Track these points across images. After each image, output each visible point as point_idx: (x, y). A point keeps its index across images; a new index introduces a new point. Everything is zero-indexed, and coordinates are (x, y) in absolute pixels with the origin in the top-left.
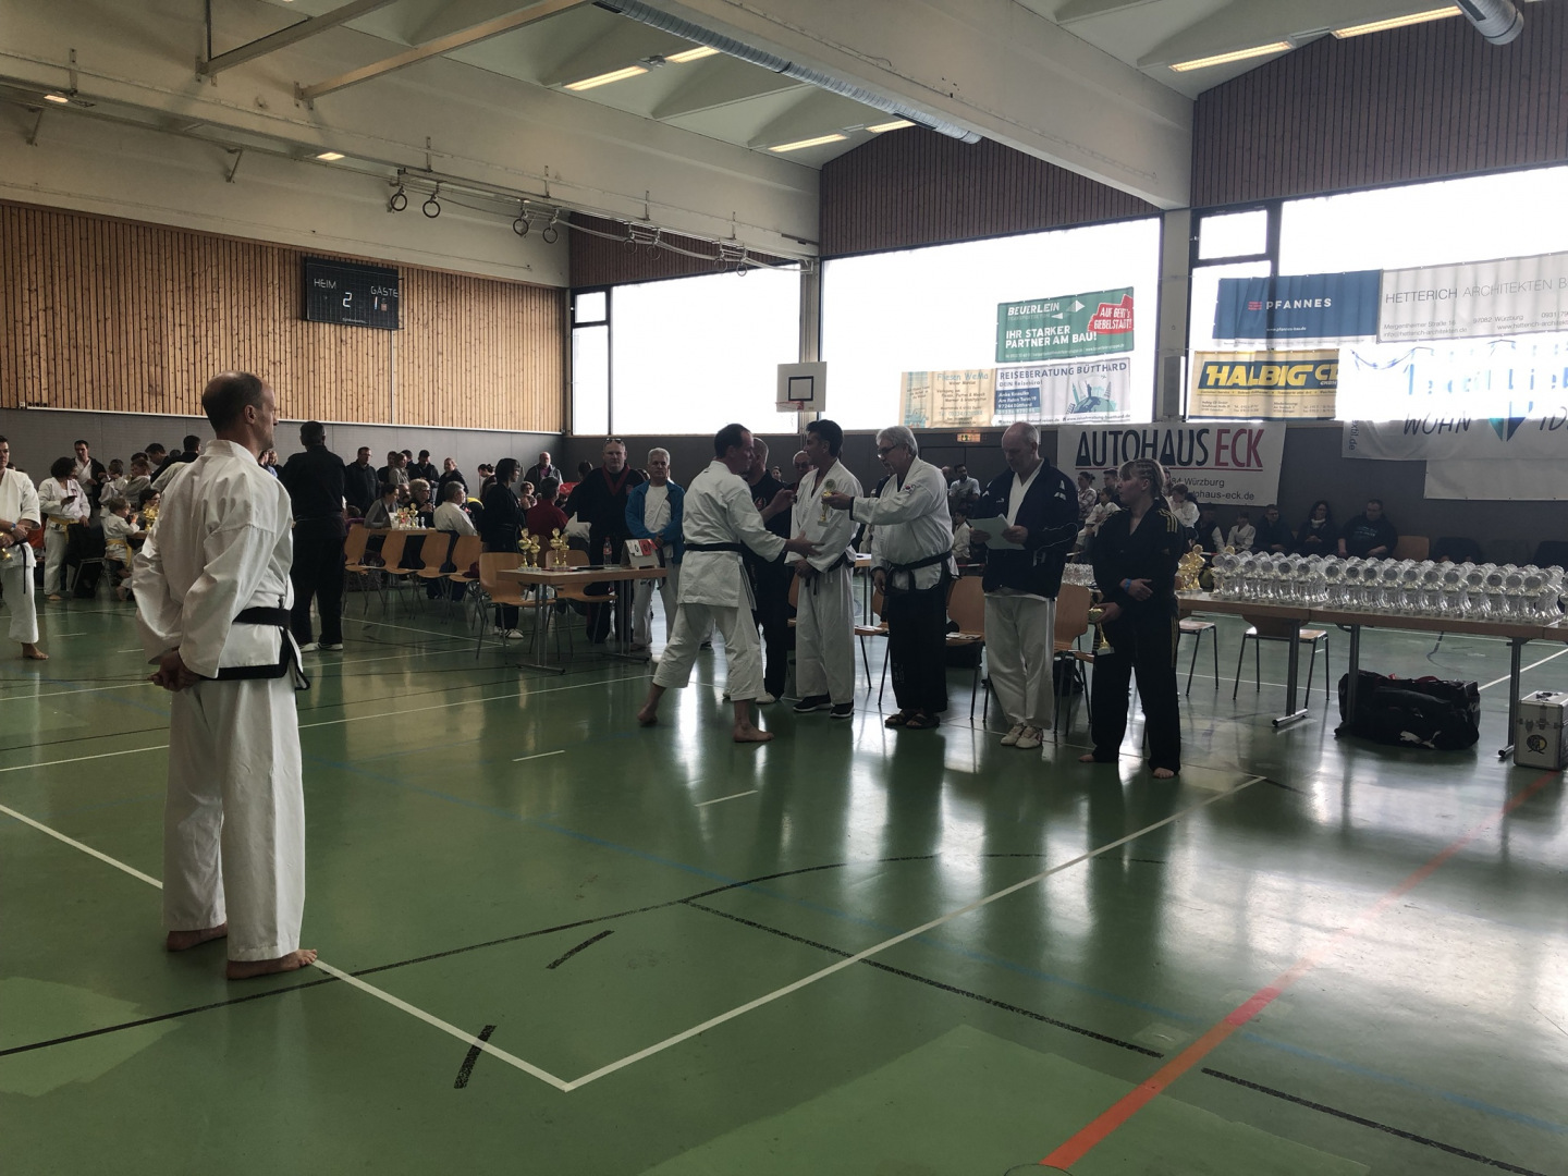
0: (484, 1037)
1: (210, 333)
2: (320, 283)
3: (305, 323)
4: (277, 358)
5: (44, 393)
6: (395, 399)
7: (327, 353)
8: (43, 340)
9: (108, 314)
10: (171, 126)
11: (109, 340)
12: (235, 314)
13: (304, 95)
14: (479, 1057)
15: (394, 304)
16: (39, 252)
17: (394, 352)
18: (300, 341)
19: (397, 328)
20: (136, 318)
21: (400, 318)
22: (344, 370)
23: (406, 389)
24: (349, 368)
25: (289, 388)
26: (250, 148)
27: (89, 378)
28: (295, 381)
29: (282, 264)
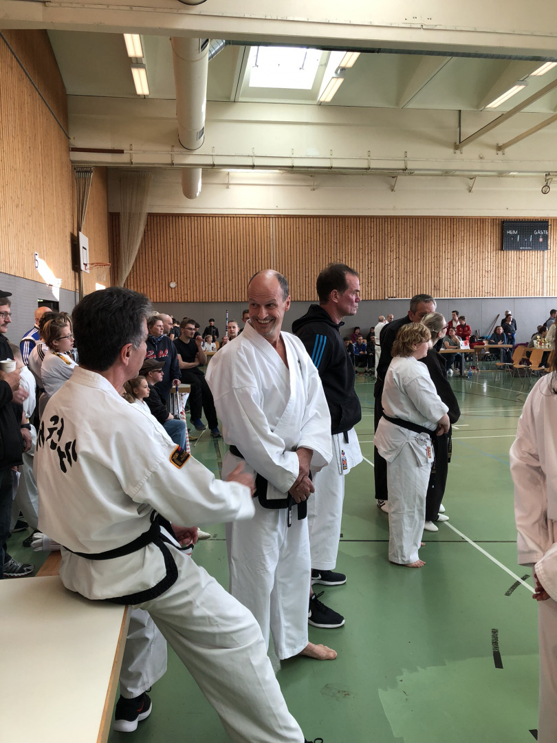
0: (524, 579)
1: (460, 261)
2: (510, 232)
3: (502, 252)
4: (489, 269)
5: (395, 293)
6: (545, 284)
7: (512, 265)
8: (395, 271)
9: (419, 258)
10: (447, 173)
11: (419, 268)
12: (471, 251)
13: (499, 148)
14: (519, 586)
15: (546, 237)
16: (395, 235)
17: (546, 261)
18: (500, 260)
19: (547, 249)
20: (430, 258)
21: (549, 244)
22: (520, 272)
23: (551, 279)
24: (523, 271)
25: (494, 282)
26: (479, 176)
27: (411, 285)
28: (497, 279)
29: (492, 226)
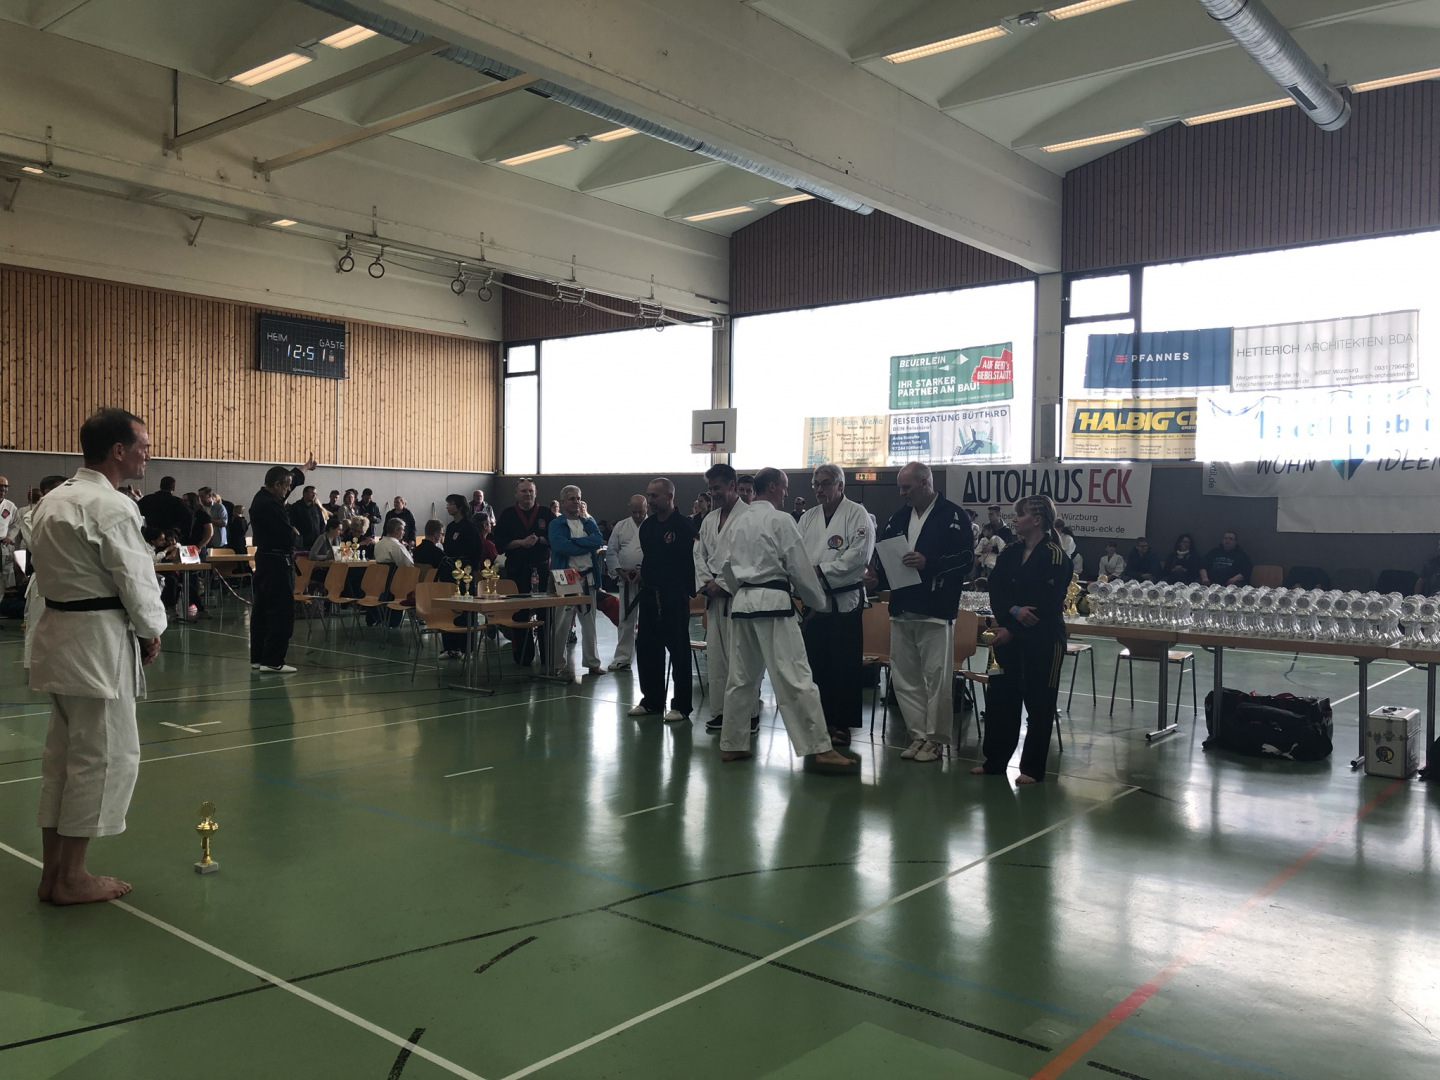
0: (414, 1039)
1: (169, 382)
2: (273, 336)
3: (258, 373)
4: (232, 405)
5: (13, 437)
6: (340, 442)
7: (278, 401)
8: (13, 388)
9: (75, 365)
10: (139, 195)
11: (75, 388)
12: (193, 364)
13: (260, 167)
14: (409, 1060)
15: (340, 356)
16: (13, 309)
17: (340, 399)
18: (253, 389)
19: (343, 377)
20: (101, 367)
21: (346, 369)
22: (293, 415)
23: (351, 432)
24: (298, 413)
25: (242, 432)
26: (212, 216)
27: (54, 423)
28: (247, 425)
29: (238, 320)
